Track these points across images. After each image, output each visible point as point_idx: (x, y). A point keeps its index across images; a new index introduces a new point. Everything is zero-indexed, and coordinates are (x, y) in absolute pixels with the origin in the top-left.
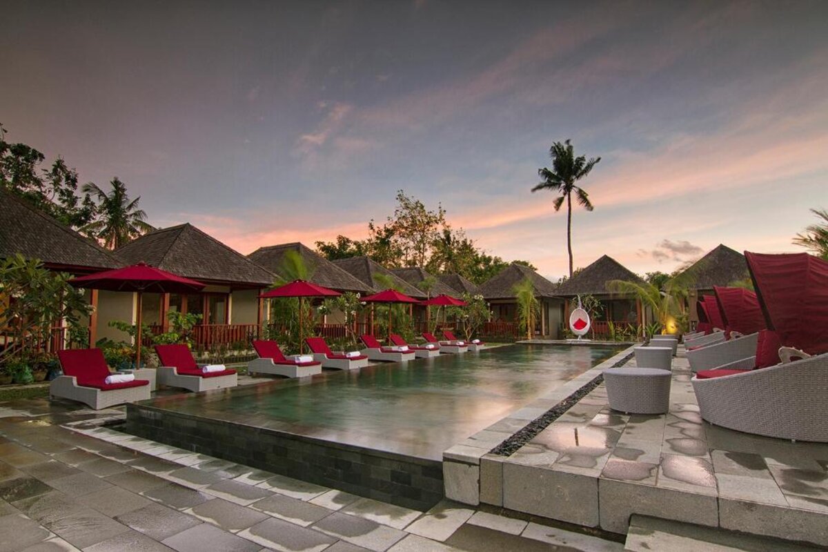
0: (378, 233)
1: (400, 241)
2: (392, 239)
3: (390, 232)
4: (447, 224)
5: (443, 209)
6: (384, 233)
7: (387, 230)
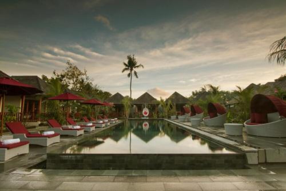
0: (57, 76)
1: (67, 80)
2: (64, 79)
3: (63, 76)
4: (87, 76)
5: (86, 70)
6: (60, 76)
7: (62, 76)
